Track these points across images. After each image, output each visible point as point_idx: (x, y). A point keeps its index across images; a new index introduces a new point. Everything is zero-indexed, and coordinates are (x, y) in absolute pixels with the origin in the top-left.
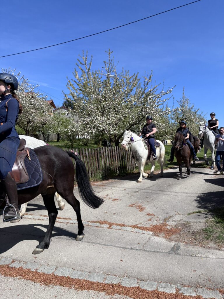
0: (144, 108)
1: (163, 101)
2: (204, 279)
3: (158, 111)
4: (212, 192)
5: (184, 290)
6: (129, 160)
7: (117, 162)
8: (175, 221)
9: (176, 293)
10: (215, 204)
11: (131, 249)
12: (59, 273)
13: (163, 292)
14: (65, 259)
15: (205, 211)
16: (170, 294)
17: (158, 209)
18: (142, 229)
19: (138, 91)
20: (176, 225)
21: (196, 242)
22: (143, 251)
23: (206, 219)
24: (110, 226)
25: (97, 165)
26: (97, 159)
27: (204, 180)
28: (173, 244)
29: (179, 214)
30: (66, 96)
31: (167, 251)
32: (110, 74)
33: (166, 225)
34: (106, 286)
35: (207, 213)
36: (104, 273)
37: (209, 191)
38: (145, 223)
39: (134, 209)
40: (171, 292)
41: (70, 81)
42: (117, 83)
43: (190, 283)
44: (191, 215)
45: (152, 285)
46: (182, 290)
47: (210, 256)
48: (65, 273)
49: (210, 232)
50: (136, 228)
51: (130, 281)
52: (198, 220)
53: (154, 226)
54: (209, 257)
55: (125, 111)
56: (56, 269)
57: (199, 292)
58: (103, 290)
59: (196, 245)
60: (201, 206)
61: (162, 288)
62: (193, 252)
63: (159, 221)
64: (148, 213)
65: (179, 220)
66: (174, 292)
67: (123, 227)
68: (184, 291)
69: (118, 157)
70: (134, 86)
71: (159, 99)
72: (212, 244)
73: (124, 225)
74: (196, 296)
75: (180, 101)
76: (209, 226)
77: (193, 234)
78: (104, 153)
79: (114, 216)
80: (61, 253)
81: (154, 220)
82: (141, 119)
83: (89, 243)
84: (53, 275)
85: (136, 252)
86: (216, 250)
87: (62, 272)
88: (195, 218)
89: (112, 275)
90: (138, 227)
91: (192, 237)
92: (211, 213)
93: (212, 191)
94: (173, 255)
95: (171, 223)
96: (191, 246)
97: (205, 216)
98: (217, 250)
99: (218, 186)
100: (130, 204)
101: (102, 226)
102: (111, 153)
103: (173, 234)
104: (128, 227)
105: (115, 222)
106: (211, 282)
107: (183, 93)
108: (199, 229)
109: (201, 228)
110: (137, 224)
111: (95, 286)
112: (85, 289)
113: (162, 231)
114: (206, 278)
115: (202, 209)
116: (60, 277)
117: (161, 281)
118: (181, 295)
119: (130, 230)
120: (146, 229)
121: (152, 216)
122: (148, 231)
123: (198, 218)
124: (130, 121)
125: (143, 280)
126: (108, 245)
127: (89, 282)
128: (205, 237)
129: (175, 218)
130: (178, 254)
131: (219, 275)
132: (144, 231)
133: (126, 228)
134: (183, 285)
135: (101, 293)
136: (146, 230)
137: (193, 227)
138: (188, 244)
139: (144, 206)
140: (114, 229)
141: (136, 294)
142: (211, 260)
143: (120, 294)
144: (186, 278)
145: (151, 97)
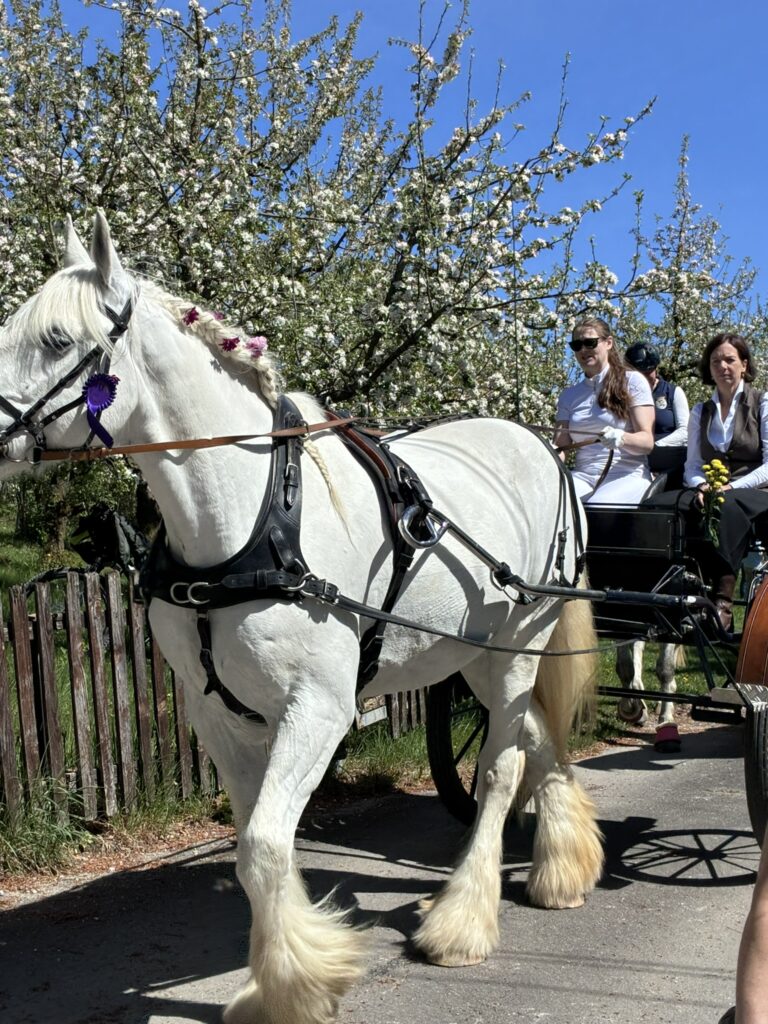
0: (418, 267)
1: (558, 222)
3: (525, 294)
19: (358, 151)
25: (31, 732)
26: (28, 681)
42: (203, 73)
55: (265, 292)
70: (332, 113)
78: (98, 625)
82: (393, 356)
124: (306, 369)
145: (470, 186)
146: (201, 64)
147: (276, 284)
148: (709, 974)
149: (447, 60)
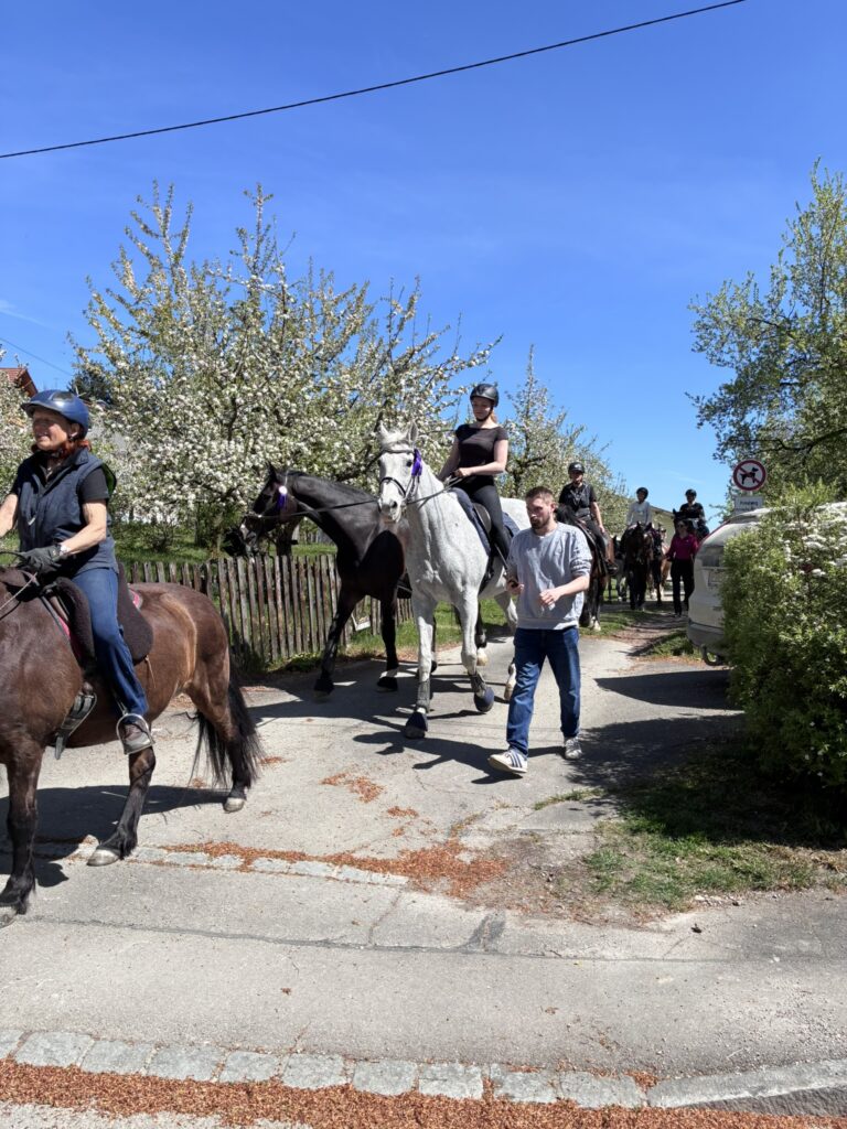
0: (388, 414)
1: (457, 393)
2: (584, 1039)
3: (438, 429)
4: (620, 725)
5: (513, 1085)
6: (327, 607)
7: (281, 616)
8: (488, 833)
9: (485, 1096)
10: (628, 766)
11: (327, 943)
12: (35, 1057)
13: (439, 1098)
14: (60, 1002)
15: (594, 792)
16: (462, 1102)
17: (429, 789)
18: (370, 869)
19: (366, 351)
20: (491, 848)
21: (560, 904)
22: (369, 949)
23: (595, 822)
24: (248, 862)
27: (597, 680)
28: (479, 915)
29: (504, 806)
30: (81, 355)
31: (459, 944)
32: (261, 280)
33: (457, 848)
34: (224, 1091)
35: (604, 797)
36: (217, 1043)
37: (610, 722)
38: (380, 846)
39: (342, 793)
40: (467, 1094)
41: (99, 295)
42: (286, 316)
43: (533, 1057)
44: (545, 809)
45: (397, 1075)
46: (507, 1085)
47: (608, 954)
48: (58, 1054)
49: (610, 866)
50: (345, 866)
51: (319, 1066)
52: (570, 827)
53: (412, 855)
54: (603, 958)
55: (316, 424)
56: (23, 1040)
57: (565, 1087)
58: (213, 1107)
59: (560, 916)
60: (581, 774)
61: (435, 1083)
62: (550, 943)
63: (433, 836)
64: (392, 807)
65: (505, 827)
66: (478, 1095)
67: (298, 863)
68: (514, 1089)
69: (287, 598)
70: (353, 332)
71: (442, 383)
72: (613, 910)
73: (302, 857)
74: (554, 1101)
75: (519, 396)
76: (607, 845)
77: (551, 876)
78: (232, 580)
79: (266, 822)
80: (46, 977)
81: (413, 831)
83: (161, 930)
84: (11, 1065)
85: (344, 954)
86: (626, 931)
87: (47, 1051)
88: (559, 817)
89: (248, 1050)
90: (352, 862)
91: (547, 889)
92: (613, 799)
93: (620, 721)
94: (479, 957)
95: (475, 841)
96: (542, 921)
97: (595, 809)
98: (630, 929)
99: (640, 702)
100: (326, 775)
101: (215, 862)
102: (260, 583)
103: (481, 880)
104: (315, 862)
105: (266, 847)
106: (608, 1048)
107: (530, 369)
108: (571, 858)
109: (579, 853)
110: (352, 848)
111: (180, 1095)
112: (138, 1111)
113: (441, 870)
114: (592, 1033)
115: (586, 785)
116: (39, 1070)
117: (433, 1058)
118: (503, 1103)
119: (324, 874)
120: (384, 866)
121: (408, 818)
122: (392, 873)
123: (570, 817)
124: (337, 462)
125: (366, 1060)
126: (234, 936)
127: (156, 1083)
128: (593, 886)
129: (491, 823)
130: (495, 952)
131: (635, 1020)
132: (374, 875)
133: (308, 866)
134: (511, 1066)
135: (203, 1119)
136: (384, 872)
137: (552, 850)
138: (533, 914)
139: (379, 783)
140: (262, 872)
141: (336, 1114)
142: (611, 968)
143: (275, 1119)
144: (520, 1038)
145: (414, 375)
146: (285, 312)
147: (322, 420)
148: (495, 727)
149: (409, 309)
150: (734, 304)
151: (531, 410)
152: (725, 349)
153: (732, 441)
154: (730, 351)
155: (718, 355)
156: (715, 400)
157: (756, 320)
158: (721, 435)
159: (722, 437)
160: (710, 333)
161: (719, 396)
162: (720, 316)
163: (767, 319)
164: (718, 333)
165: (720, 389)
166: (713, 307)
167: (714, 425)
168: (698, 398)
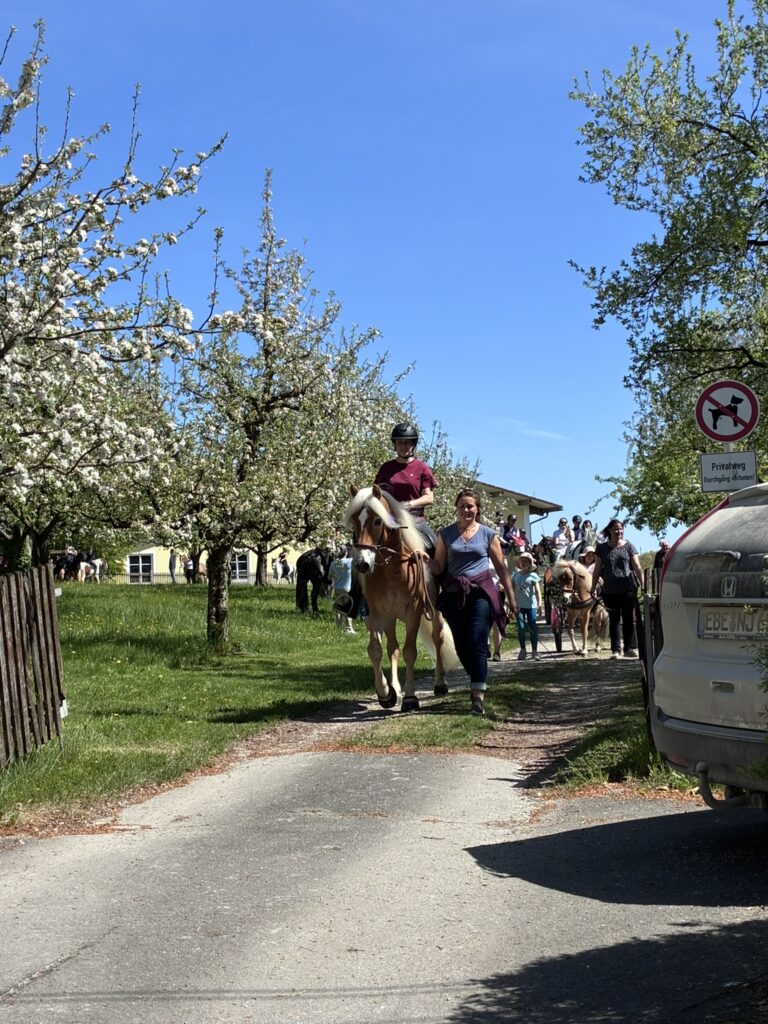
4: (553, 963)
99: (580, 900)
107: (266, 219)
148: (279, 996)
149: (22, 87)
150: (654, 92)
151: (272, 300)
152: (641, 177)
153: (657, 353)
154: (650, 181)
155: (629, 189)
156: (624, 274)
157: (694, 123)
158: (637, 340)
159: (640, 346)
160: (612, 148)
161: (633, 267)
162: (629, 114)
163: (713, 123)
164: (628, 146)
165: (634, 254)
166: (616, 97)
167: (625, 322)
168: (593, 271)
